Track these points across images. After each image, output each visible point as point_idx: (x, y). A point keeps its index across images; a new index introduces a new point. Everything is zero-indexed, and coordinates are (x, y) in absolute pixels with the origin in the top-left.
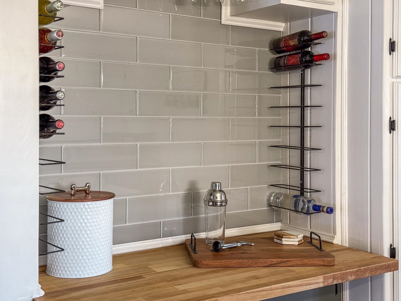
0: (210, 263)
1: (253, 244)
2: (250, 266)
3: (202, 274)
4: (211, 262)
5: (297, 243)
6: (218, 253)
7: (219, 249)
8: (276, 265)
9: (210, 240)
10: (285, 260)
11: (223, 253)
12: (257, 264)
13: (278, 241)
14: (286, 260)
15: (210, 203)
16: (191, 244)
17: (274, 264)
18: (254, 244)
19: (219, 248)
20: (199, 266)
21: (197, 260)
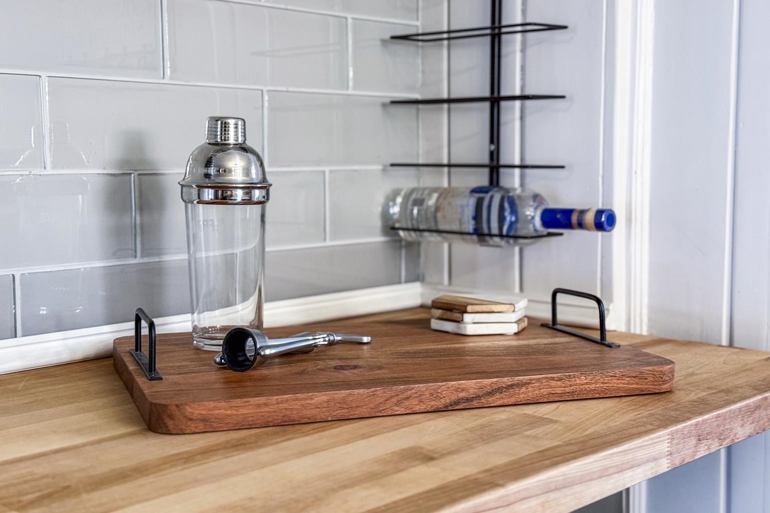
0: (217, 412)
1: (366, 339)
2: (380, 412)
3: (188, 458)
4: (222, 408)
5: (514, 328)
6: (244, 373)
7: (248, 360)
8: (475, 403)
9: (208, 332)
10: (507, 381)
11: (264, 372)
12: (407, 403)
13: (449, 326)
14: (510, 383)
15: (206, 190)
16: (137, 350)
17: (468, 400)
18: (369, 338)
19: (248, 355)
20: (171, 427)
21: (163, 402)
